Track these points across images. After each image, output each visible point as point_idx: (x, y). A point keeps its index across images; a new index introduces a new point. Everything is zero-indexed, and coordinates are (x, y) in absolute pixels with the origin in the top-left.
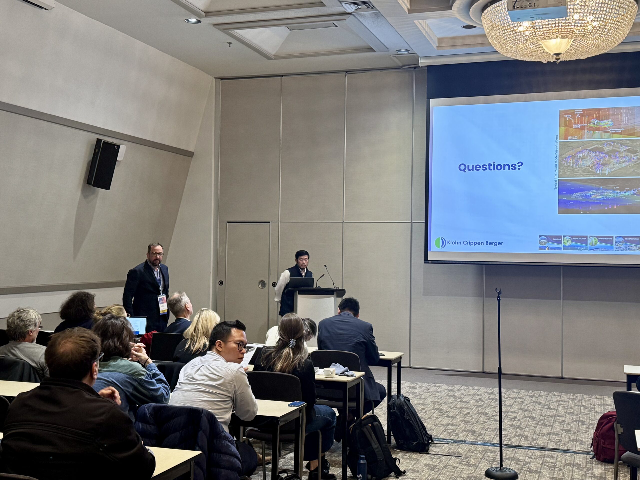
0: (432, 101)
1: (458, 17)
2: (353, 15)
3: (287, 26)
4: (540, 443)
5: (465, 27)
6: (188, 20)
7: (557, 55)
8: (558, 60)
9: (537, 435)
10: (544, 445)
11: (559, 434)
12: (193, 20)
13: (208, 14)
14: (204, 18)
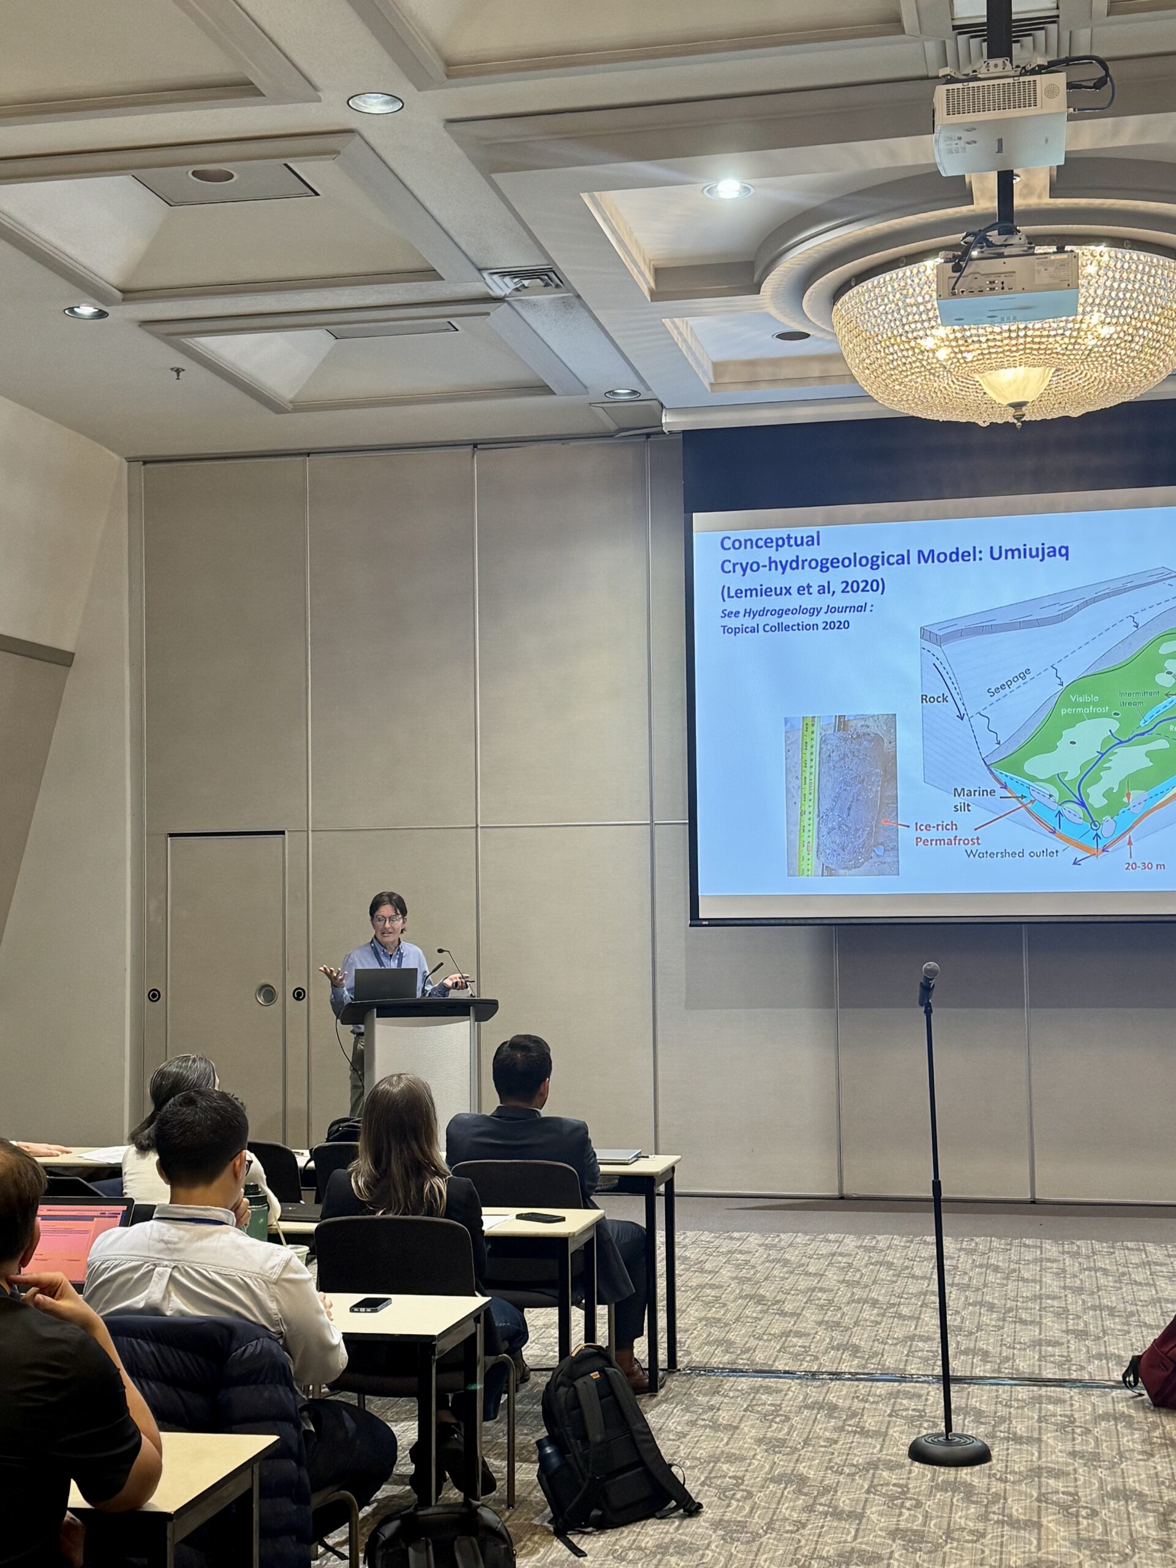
1: (773, 311)
2: (509, 303)
3: (330, 328)
4: (1021, 1368)
5: (784, 336)
6: (71, 310)
7: (1018, 406)
8: (1019, 418)
9: (1009, 1347)
10: (1033, 1373)
11: (1062, 1344)
12: (86, 310)
13: (129, 294)
14: (118, 304)
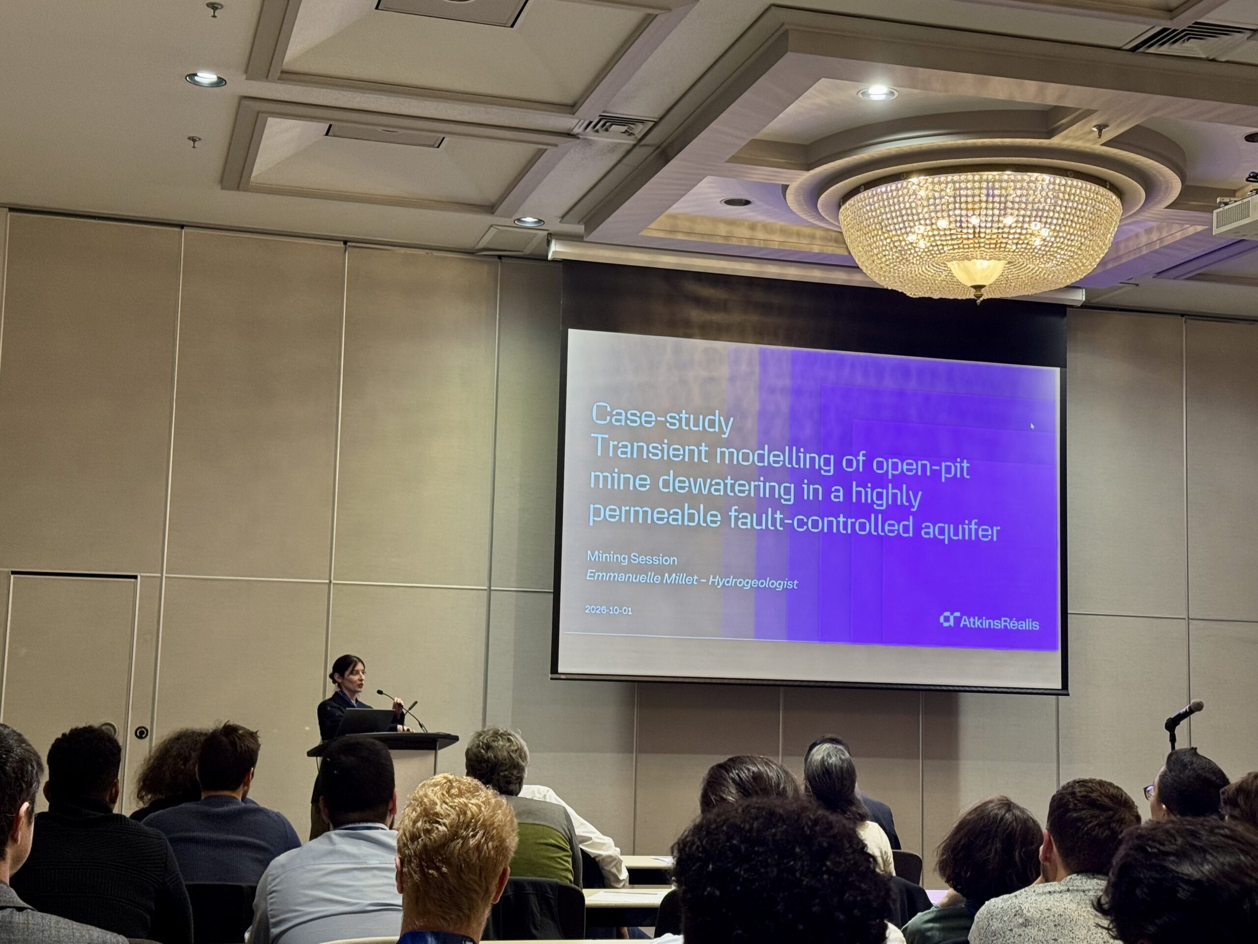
0: (572, 332)
2: (579, 140)
5: (730, 202)
7: (978, 288)
8: (979, 297)
14: (249, 79)
